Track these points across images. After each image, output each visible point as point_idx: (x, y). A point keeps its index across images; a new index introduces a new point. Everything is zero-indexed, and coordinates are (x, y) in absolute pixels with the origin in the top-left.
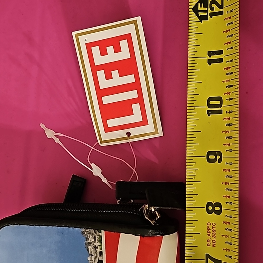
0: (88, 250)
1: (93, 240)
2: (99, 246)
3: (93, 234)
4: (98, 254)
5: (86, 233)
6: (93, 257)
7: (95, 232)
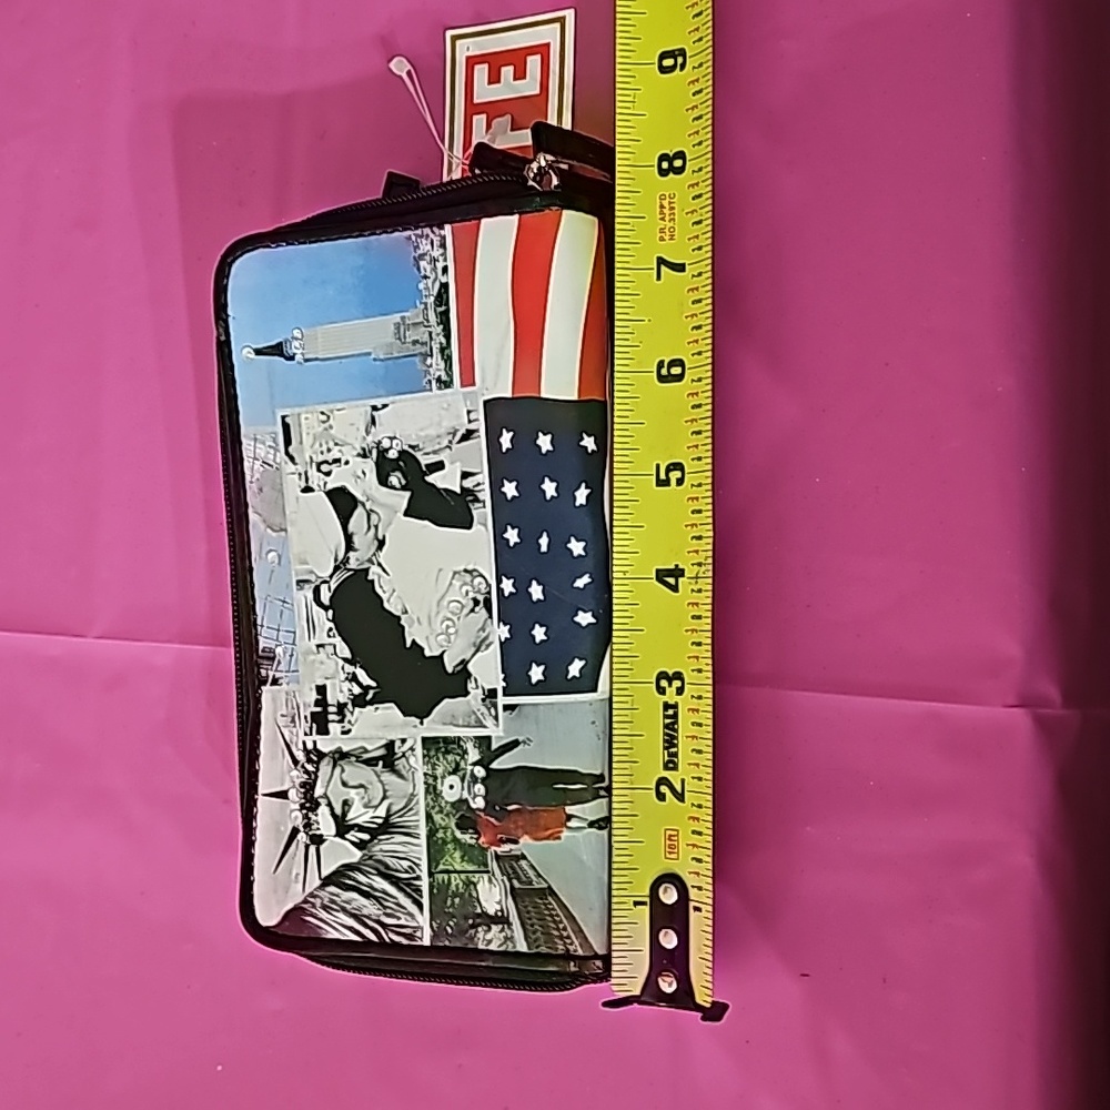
0: (419, 269)
1: (429, 247)
2: (442, 255)
3: (428, 236)
4: (440, 271)
5: (413, 238)
6: (430, 282)
7: (433, 232)
